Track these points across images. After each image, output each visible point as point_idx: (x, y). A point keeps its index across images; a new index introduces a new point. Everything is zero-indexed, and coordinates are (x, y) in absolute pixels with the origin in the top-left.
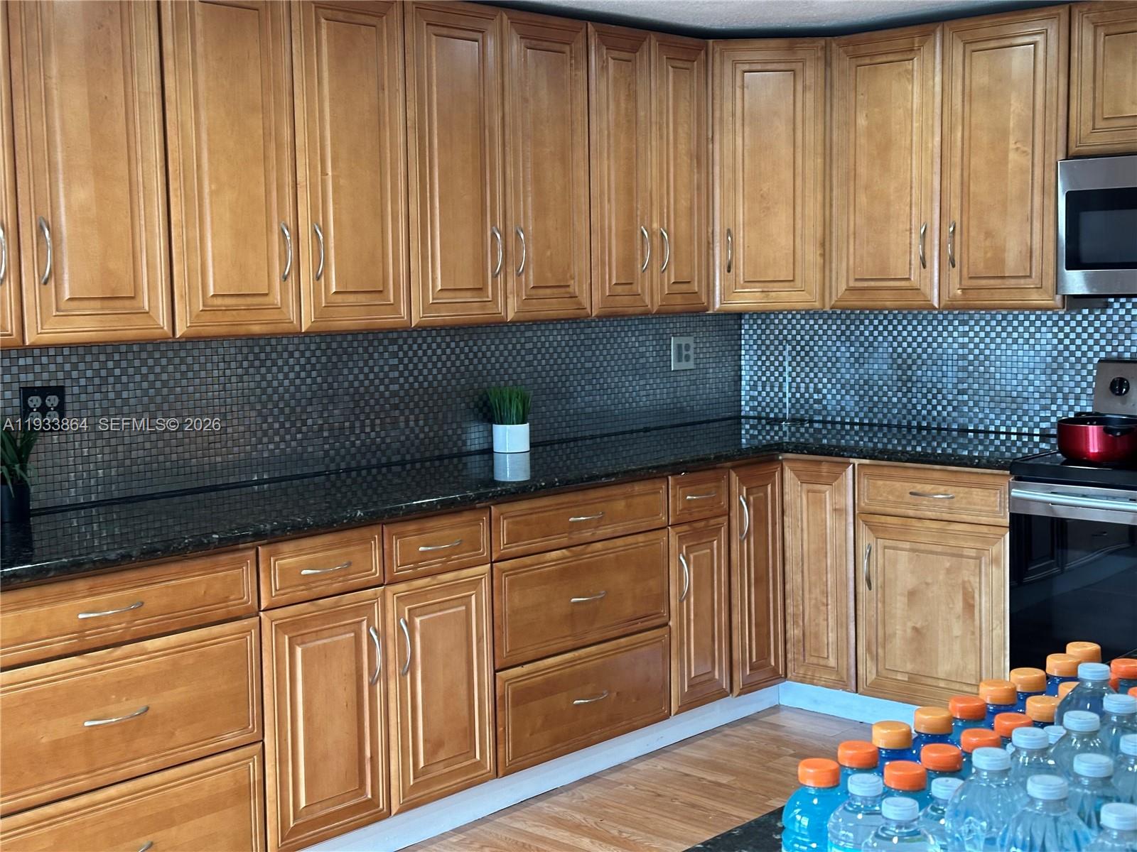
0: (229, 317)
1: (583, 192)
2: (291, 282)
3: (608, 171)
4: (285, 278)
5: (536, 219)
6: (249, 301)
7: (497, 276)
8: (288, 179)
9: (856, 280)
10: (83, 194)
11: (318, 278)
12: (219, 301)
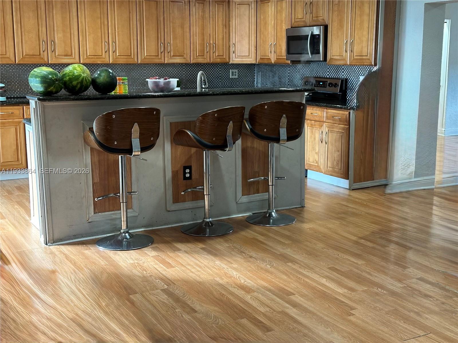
0: (92, 60)
1: (188, 34)
2: (107, 53)
3: (196, 29)
4: (106, 52)
5: (173, 40)
6: (97, 56)
7: (162, 53)
8: (106, 32)
9: (262, 56)
10: (60, 35)
11: (114, 52)
12: (90, 56)
